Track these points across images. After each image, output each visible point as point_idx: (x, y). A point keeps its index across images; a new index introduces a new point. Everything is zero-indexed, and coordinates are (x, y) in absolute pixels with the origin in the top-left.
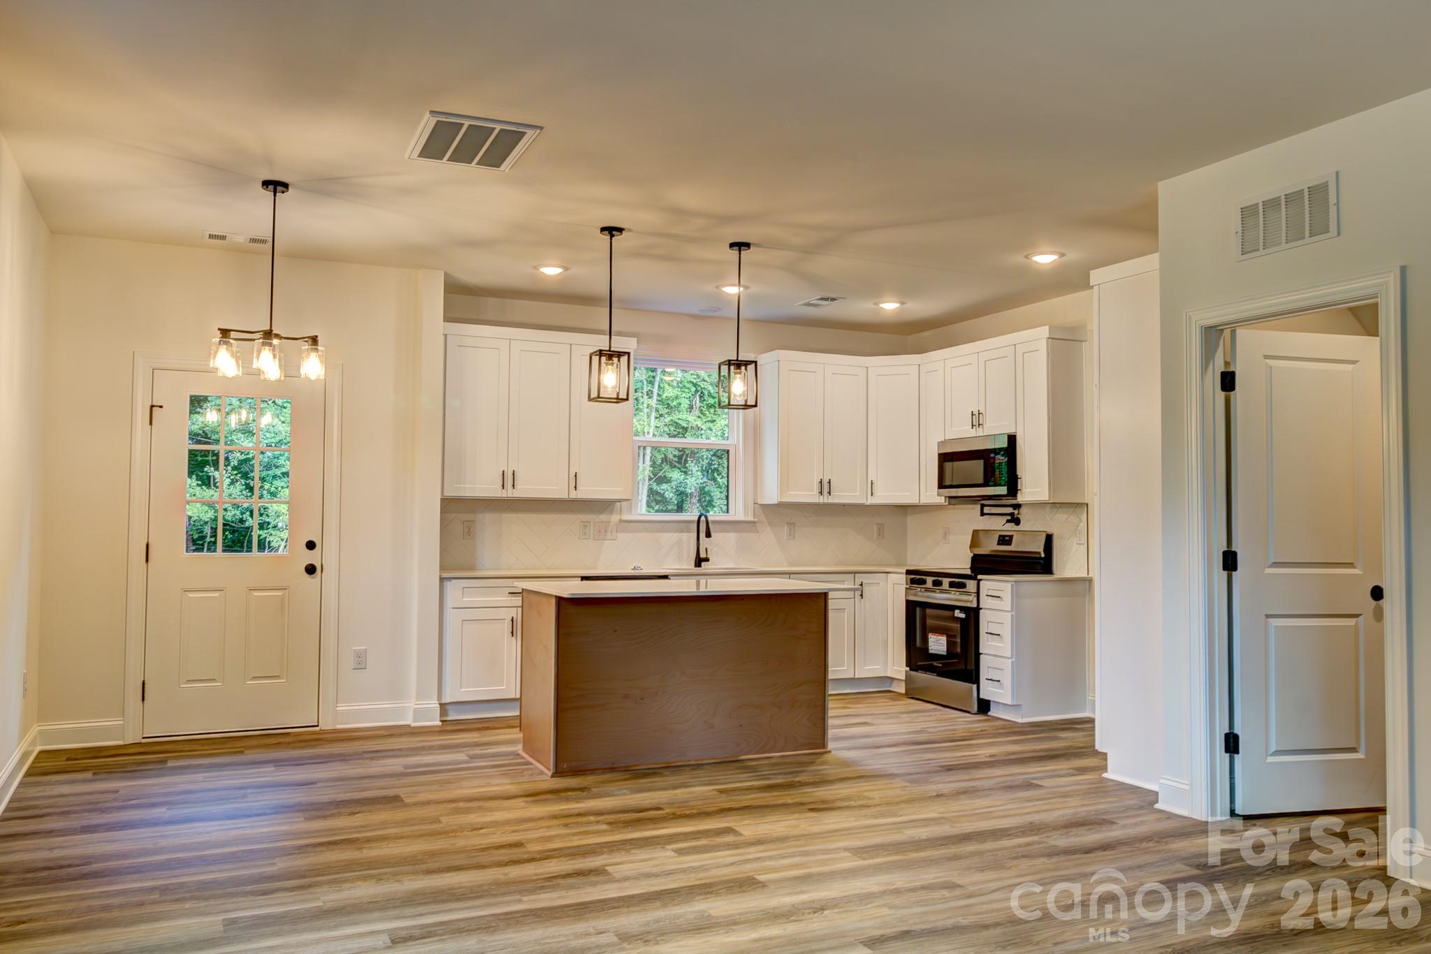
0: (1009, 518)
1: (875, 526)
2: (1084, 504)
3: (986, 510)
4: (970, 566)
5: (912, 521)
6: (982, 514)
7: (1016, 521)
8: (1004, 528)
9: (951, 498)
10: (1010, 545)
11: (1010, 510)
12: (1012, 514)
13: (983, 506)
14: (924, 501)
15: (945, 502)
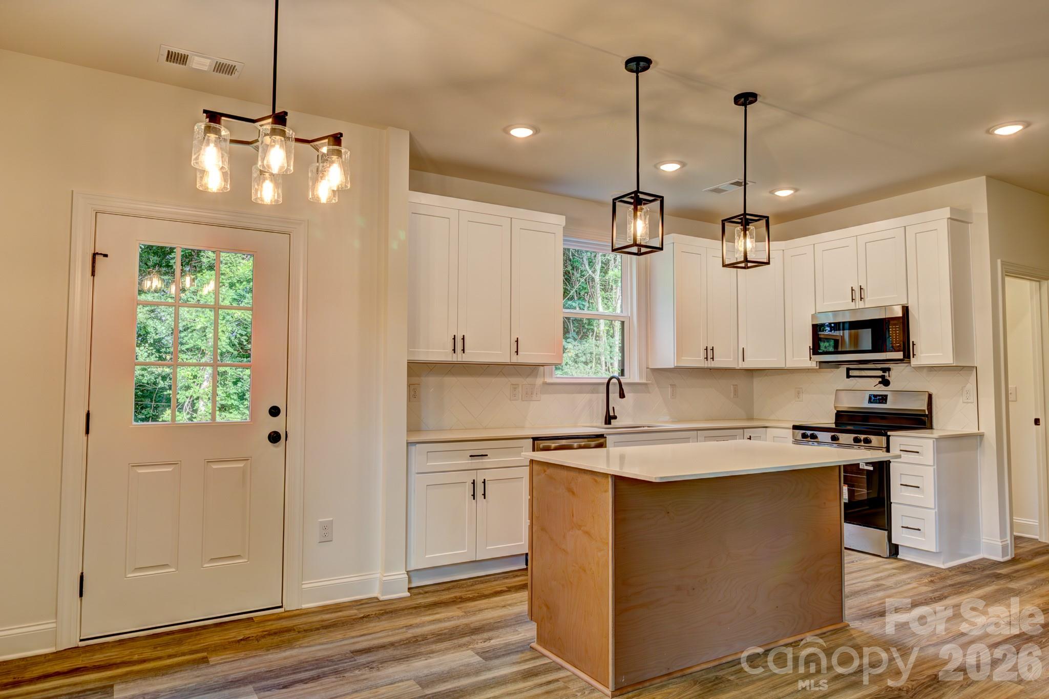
0: (880, 380)
1: (732, 386)
2: (973, 367)
3: (852, 373)
4: (834, 421)
5: (758, 384)
6: (848, 376)
7: (886, 382)
8: (876, 388)
9: (820, 362)
10: (886, 403)
11: (880, 373)
12: (882, 377)
13: (848, 370)
14: (790, 365)
15: (817, 366)
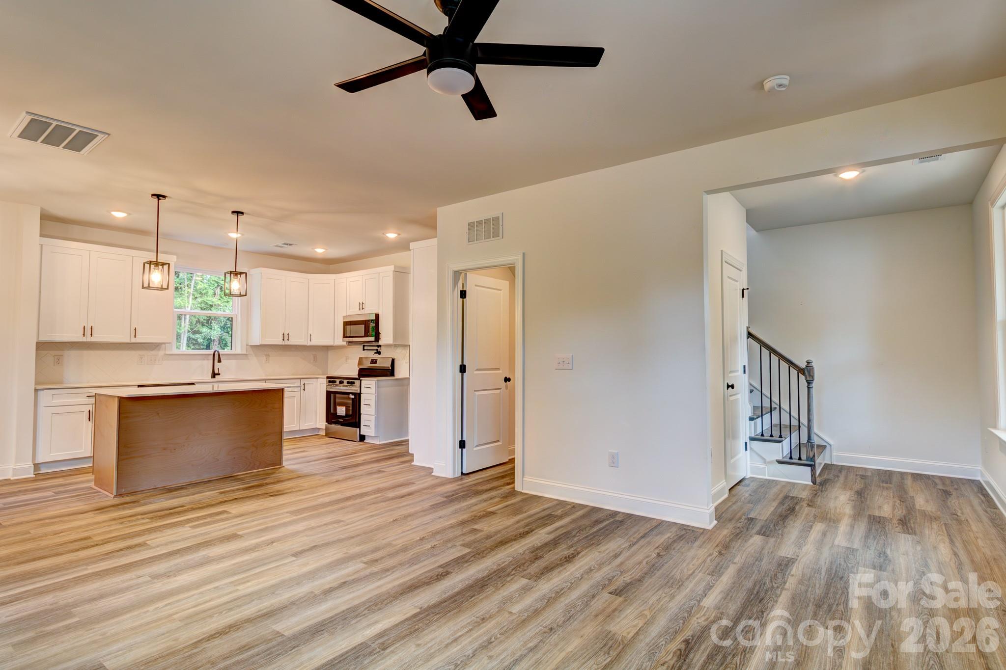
0: (376, 351)
1: (312, 355)
2: (408, 345)
3: (366, 348)
4: (357, 373)
5: (331, 354)
6: (364, 350)
7: (379, 353)
8: (373, 356)
9: (349, 342)
10: (376, 363)
11: (376, 348)
12: (377, 350)
13: (364, 346)
14: (336, 343)
15: (346, 344)
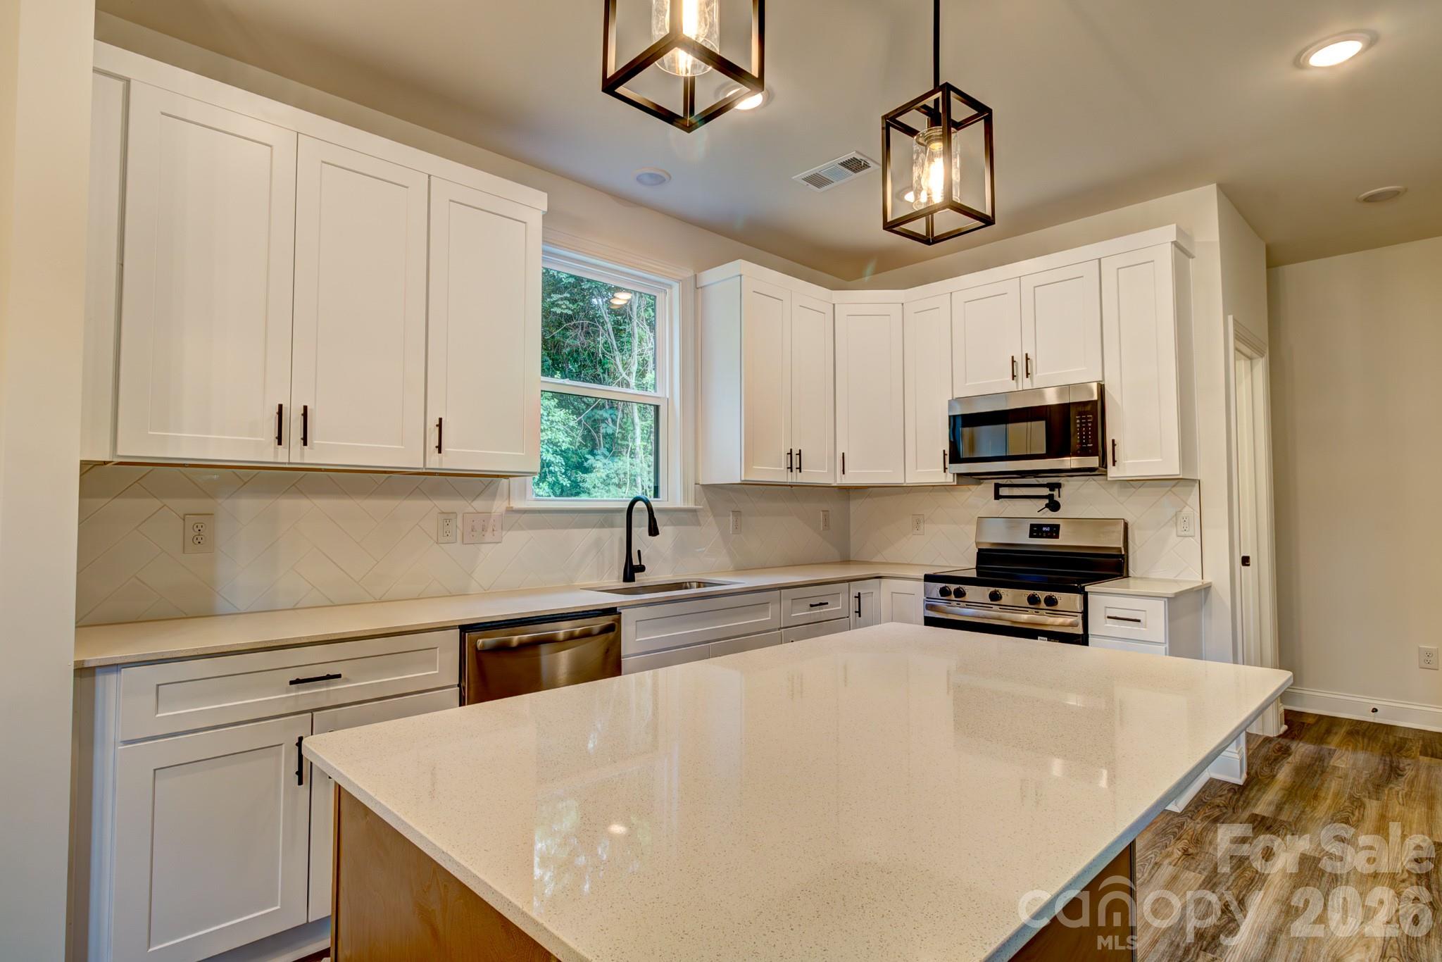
0: (1047, 501)
1: (821, 512)
2: (1194, 480)
3: (1003, 492)
4: (975, 568)
5: (857, 506)
6: (997, 497)
7: (1054, 506)
8: (1039, 515)
9: (959, 475)
10: (1057, 537)
11: (1046, 492)
12: (1050, 497)
13: (997, 487)
14: (912, 480)
15: (954, 480)
